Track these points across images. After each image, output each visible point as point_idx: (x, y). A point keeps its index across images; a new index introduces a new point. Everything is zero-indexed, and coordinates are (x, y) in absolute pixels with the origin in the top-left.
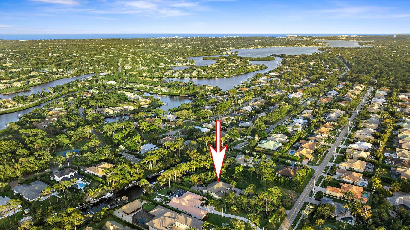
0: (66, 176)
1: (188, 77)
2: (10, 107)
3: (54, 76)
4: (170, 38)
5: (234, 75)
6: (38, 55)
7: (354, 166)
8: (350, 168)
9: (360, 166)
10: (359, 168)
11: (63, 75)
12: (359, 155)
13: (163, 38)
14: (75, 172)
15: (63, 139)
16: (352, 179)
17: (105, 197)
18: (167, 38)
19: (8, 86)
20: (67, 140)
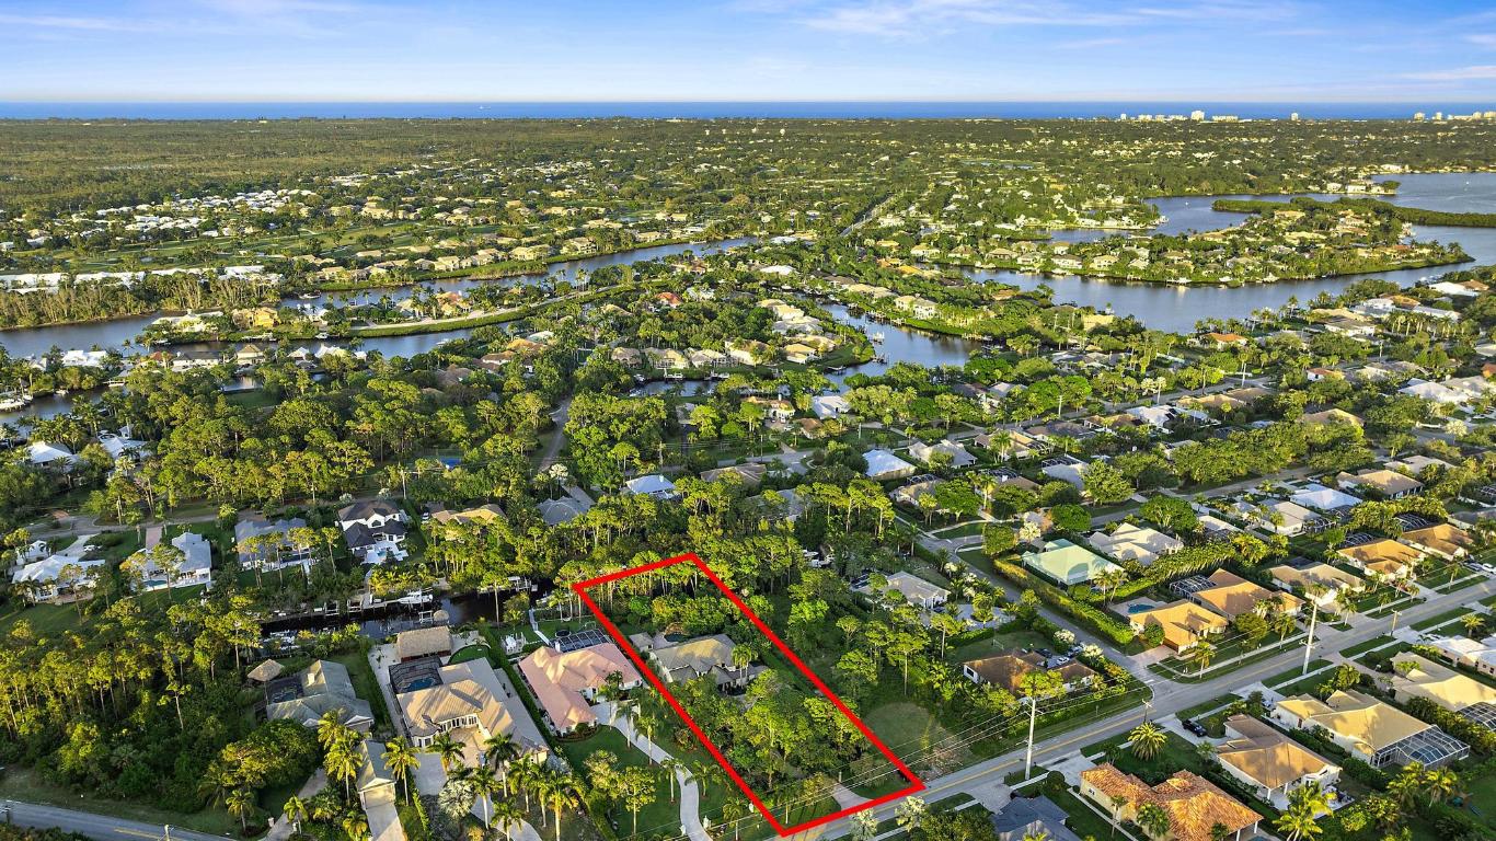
0: (362, 521)
1: (1068, 273)
2: (449, 317)
3: (640, 236)
4: (1172, 118)
5: (1271, 278)
6: (668, 167)
7: (1337, 722)
8: (1317, 728)
9: (1363, 730)
10: (1352, 737)
11: (670, 237)
12: (1425, 686)
13: (1141, 117)
14: (391, 516)
15: (451, 423)
16: (1252, 769)
17: (403, 601)
18: (1160, 118)
19: (500, 255)
20: (460, 426)
